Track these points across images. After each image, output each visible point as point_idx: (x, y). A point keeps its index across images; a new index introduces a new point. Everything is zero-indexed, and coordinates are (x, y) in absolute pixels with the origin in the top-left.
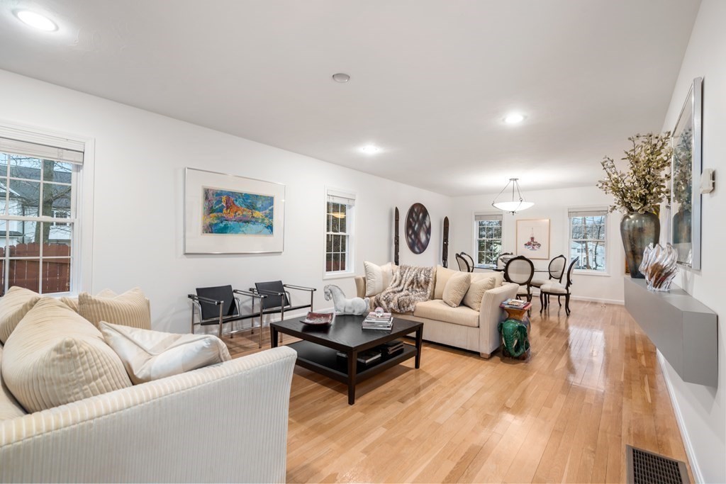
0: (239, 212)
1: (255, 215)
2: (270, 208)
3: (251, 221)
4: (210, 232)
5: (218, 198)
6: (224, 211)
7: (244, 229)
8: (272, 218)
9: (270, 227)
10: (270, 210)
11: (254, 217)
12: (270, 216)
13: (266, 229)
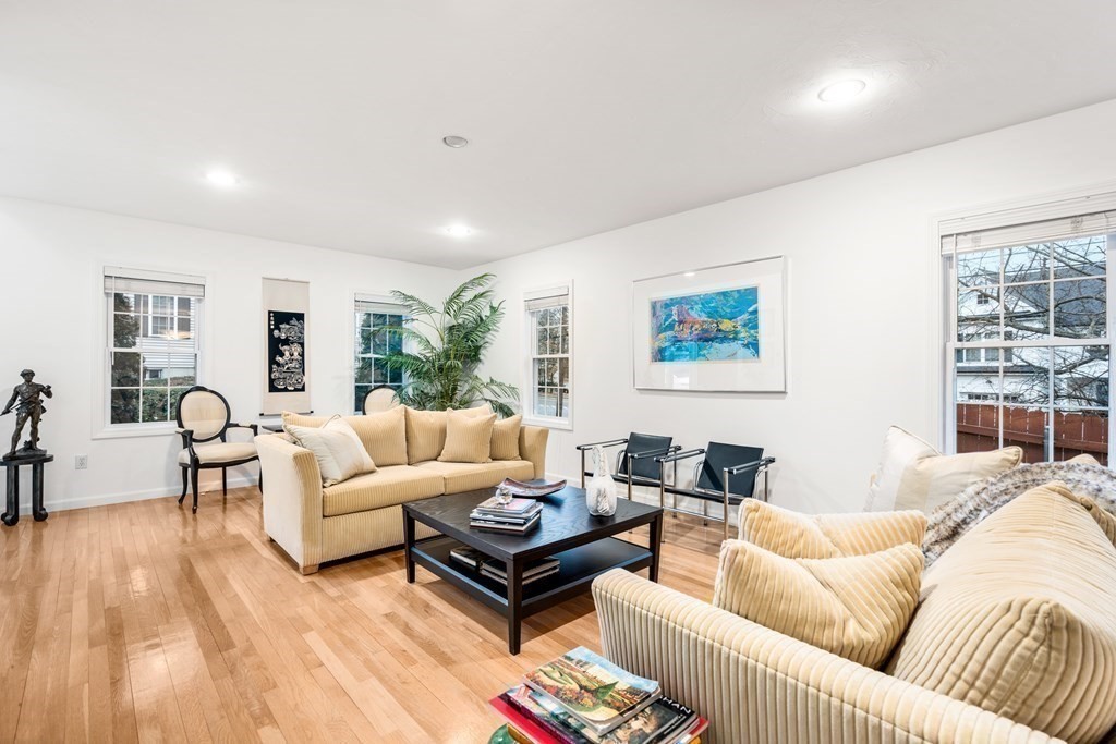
0: (697, 326)
1: (722, 327)
2: (751, 309)
3: (717, 338)
4: (660, 360)
5: (667, 311)
6: (676, 328)
7: (705, 352)
8: (756, 327)
9: (754, 346)
10: (751, 313)
11: (720, 330)
12: (753, 324)
13: (745, 350)
